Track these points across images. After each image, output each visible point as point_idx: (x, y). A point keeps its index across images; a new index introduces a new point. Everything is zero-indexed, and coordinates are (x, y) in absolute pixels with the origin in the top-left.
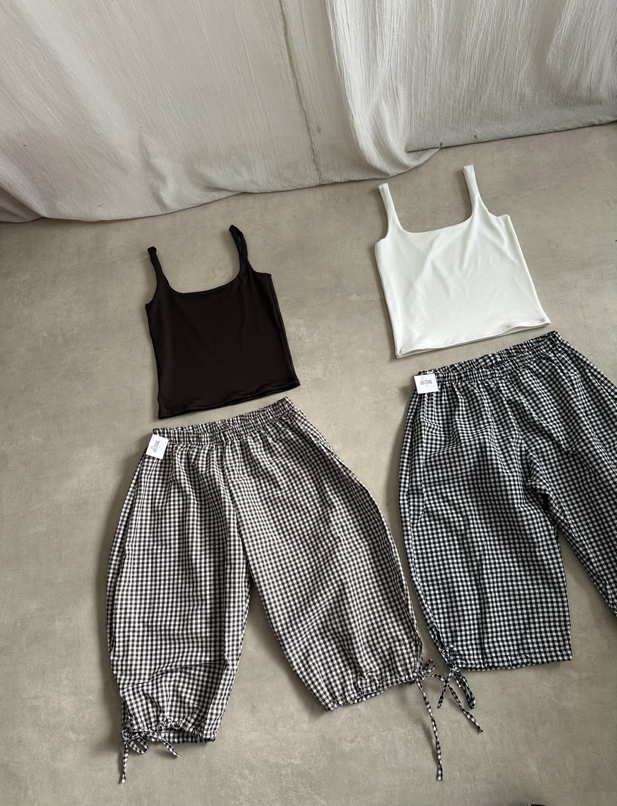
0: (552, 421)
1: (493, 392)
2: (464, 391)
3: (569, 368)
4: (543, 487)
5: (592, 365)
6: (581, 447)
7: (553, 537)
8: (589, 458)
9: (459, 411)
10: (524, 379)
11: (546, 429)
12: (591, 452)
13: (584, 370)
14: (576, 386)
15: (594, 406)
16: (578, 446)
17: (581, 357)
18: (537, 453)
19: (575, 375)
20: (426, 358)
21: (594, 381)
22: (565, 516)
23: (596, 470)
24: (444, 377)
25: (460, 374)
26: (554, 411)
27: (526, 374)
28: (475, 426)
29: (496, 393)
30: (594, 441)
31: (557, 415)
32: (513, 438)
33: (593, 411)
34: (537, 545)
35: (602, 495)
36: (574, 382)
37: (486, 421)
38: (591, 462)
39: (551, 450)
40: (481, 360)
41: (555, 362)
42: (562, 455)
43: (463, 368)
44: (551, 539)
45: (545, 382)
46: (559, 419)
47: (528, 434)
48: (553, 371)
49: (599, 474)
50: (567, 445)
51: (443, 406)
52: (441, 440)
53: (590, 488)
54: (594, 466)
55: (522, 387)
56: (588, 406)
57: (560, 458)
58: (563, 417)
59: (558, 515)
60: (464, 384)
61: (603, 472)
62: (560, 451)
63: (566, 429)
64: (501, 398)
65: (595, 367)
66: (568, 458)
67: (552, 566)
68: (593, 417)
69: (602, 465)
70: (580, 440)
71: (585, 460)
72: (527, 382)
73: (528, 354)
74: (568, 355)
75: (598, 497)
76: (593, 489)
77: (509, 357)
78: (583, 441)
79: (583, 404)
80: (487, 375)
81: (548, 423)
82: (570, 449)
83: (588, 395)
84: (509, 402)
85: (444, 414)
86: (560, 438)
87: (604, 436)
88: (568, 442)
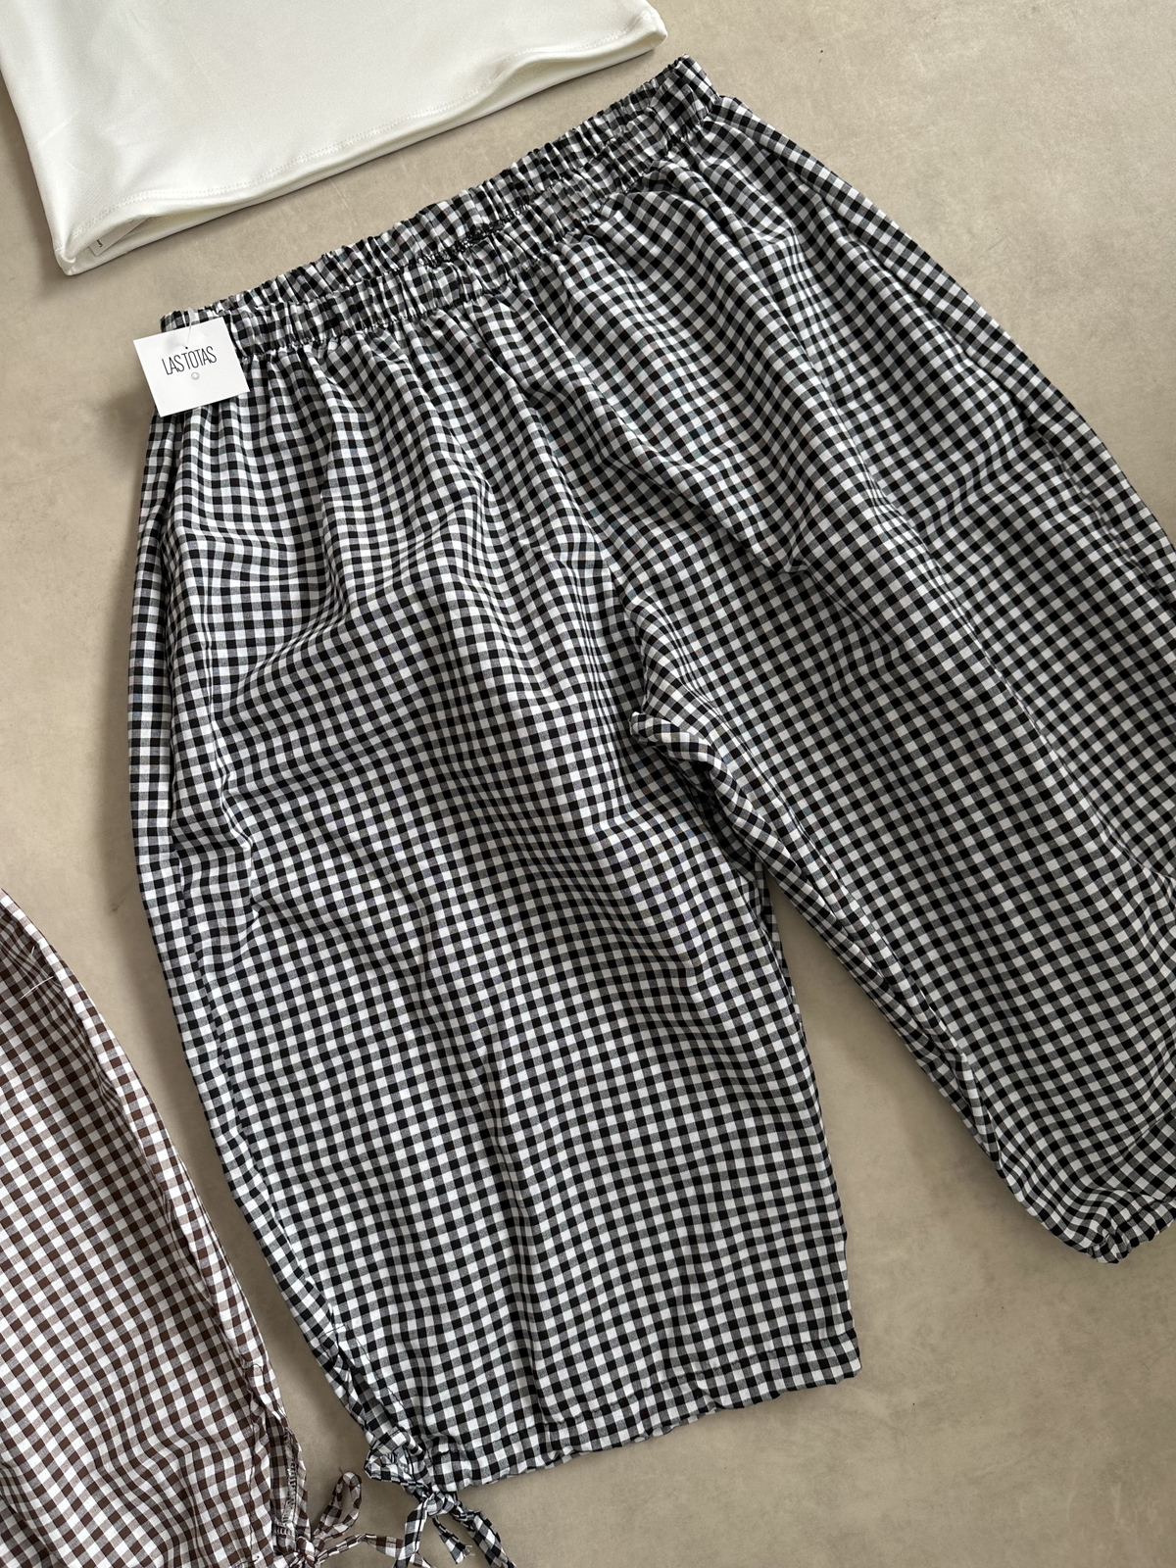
0: (703, 450)
1: (470, 364)
2: (355, 374)
3: (754, 210)
4: (685, 737)
5: (838, 184)
6: (822, 538)
7: (747, 919)
8: (854, 582)
9: (339, 464)
10: (582, 285)
11: (684, 486)
12: (859, 554)
13: (814, 213)
14: (784, 284)
15: (864, 359)
16: (809, 538)
17: (795, 156)
18: (662, 594)
19: (778, 238)
20: (191, 257)
21: (853, 254)
22: (783, 832)
23: (887, 627)
24: (267, 329)
25: (331, 303)
26: (712, 404)
27: (587, 262)
28: (407, 522)
29: (479, 366)
30: (869, 503)
31: (722, 418)
32: (556, 549)
33: (861, 381)
34: (689, 964)
35: (919, 721)
36: (777, 267)
37: (443, 492)
38: (865, 597)
39: (711, 570)
40: (414, 231)
41: (694, 189)
42: (756, 583)
43: (342, 279)
44: (741, 930)
45: (666, 287)
46: (731, 434)
47: (623, 520)
48: (689, 229)
49: (898, 641)
50: (771, 540)
51: (286, 455)
52: (286, 605)
53: (870, 697)
54: (876, 612)
55: (578, 322)
56: (842, 363)
57: (752, 596)
58: (746, 424)
59: (756, 832)
60: (347, 345)
61: (913, 631)
62: (748, 568)
63: (761, 474)
64: (500, 382)
65: (853, 194)
66: (780, 590)
67: (753, 1035)
68: (866, 407)
69: (906, 602)
70: (816, 511)
71: (841, 592)
72: (592, 297)
73: (591, 177)
74: (747, 159)
75: (902, 731)
76: (883, 700)
77: (518, 202)
78: (828, 511)
79: (822, 355)
80: (437, 293)
81: (689, 458)
82: (781, 554)
83: (836, 317)
84: (531, 393)
85: (294, 487)
86: (742, 516)
87: (910, 476)
88: (774, 528)
